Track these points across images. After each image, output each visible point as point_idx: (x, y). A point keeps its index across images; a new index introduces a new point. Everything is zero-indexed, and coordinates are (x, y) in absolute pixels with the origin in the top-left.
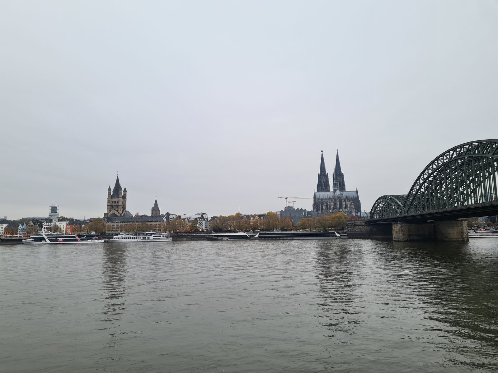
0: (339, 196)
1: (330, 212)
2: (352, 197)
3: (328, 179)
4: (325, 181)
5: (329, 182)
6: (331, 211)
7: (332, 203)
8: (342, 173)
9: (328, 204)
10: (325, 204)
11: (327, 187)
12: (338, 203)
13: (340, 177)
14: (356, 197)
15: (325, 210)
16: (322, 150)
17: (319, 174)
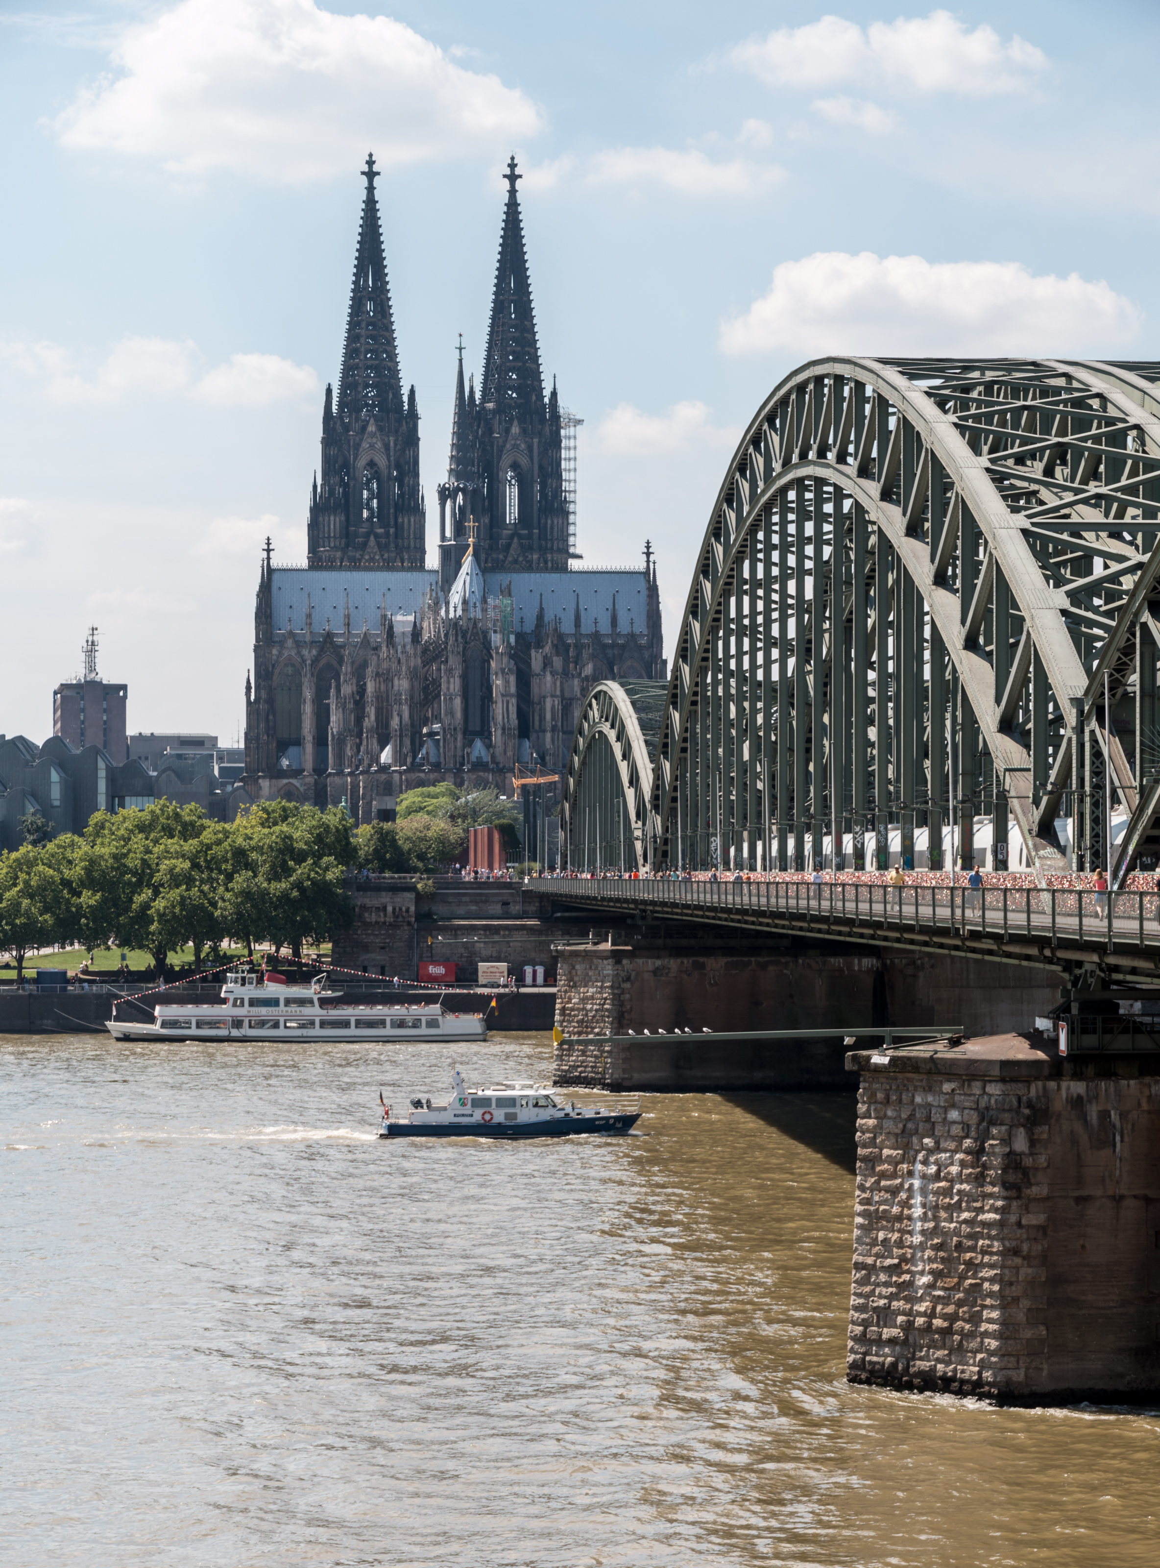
0: (475, 622)
1: (384, 769)
2: (605, 627)
3: (412, 440)
4: (382, 462)
5: (417, 475)
6: (386, 756)
7: (402, 684)
8: (547, 393)
9: (370, 687)
10: (347, 689)
11: (403, 519)
12: (452, 686)
13: (524, 431)
14: (641, 627)
15: (340, 742)
16: (370, 163)
17: (329, 391)
